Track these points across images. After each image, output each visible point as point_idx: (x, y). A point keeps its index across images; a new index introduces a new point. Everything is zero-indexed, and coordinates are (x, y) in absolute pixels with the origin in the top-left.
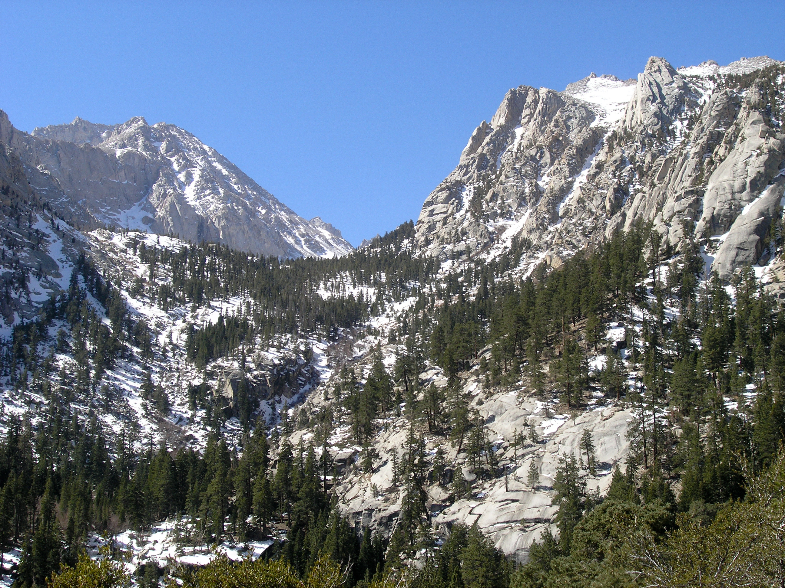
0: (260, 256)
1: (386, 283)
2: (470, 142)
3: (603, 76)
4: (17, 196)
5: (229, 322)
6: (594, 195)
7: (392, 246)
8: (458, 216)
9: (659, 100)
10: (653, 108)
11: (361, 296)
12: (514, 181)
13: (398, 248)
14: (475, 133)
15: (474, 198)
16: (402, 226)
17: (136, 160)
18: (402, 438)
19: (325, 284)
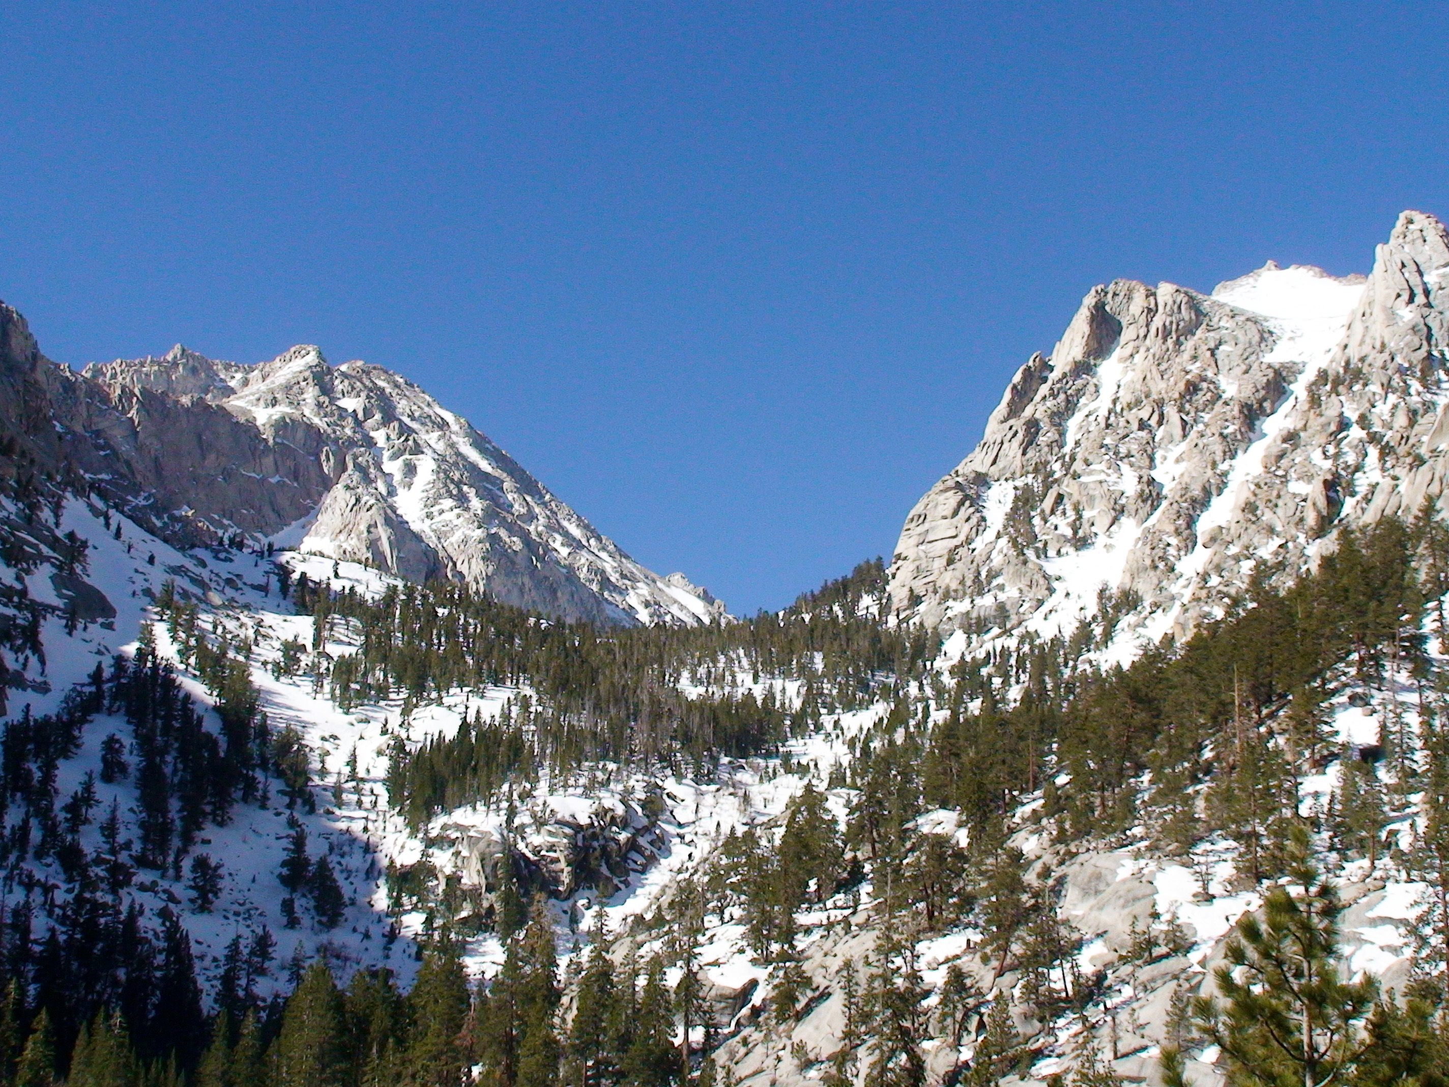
0: (553, 617)
1: (824, 675)
2: (1007, 396)
4: (32, 462)
5: (481, 736)
6: (1279, 496)
7: (836, 608)
8: (979, 544)
9: (1420, 299)
10: (1408, 314)
11: (770, 696)
12: (1101, 471)
13: (850, 611)
14: (1017, 378)
15: (1014, 509)
16: (858, 570)
17: (300, 434)
18: (866, 946)
19: (694, 673)
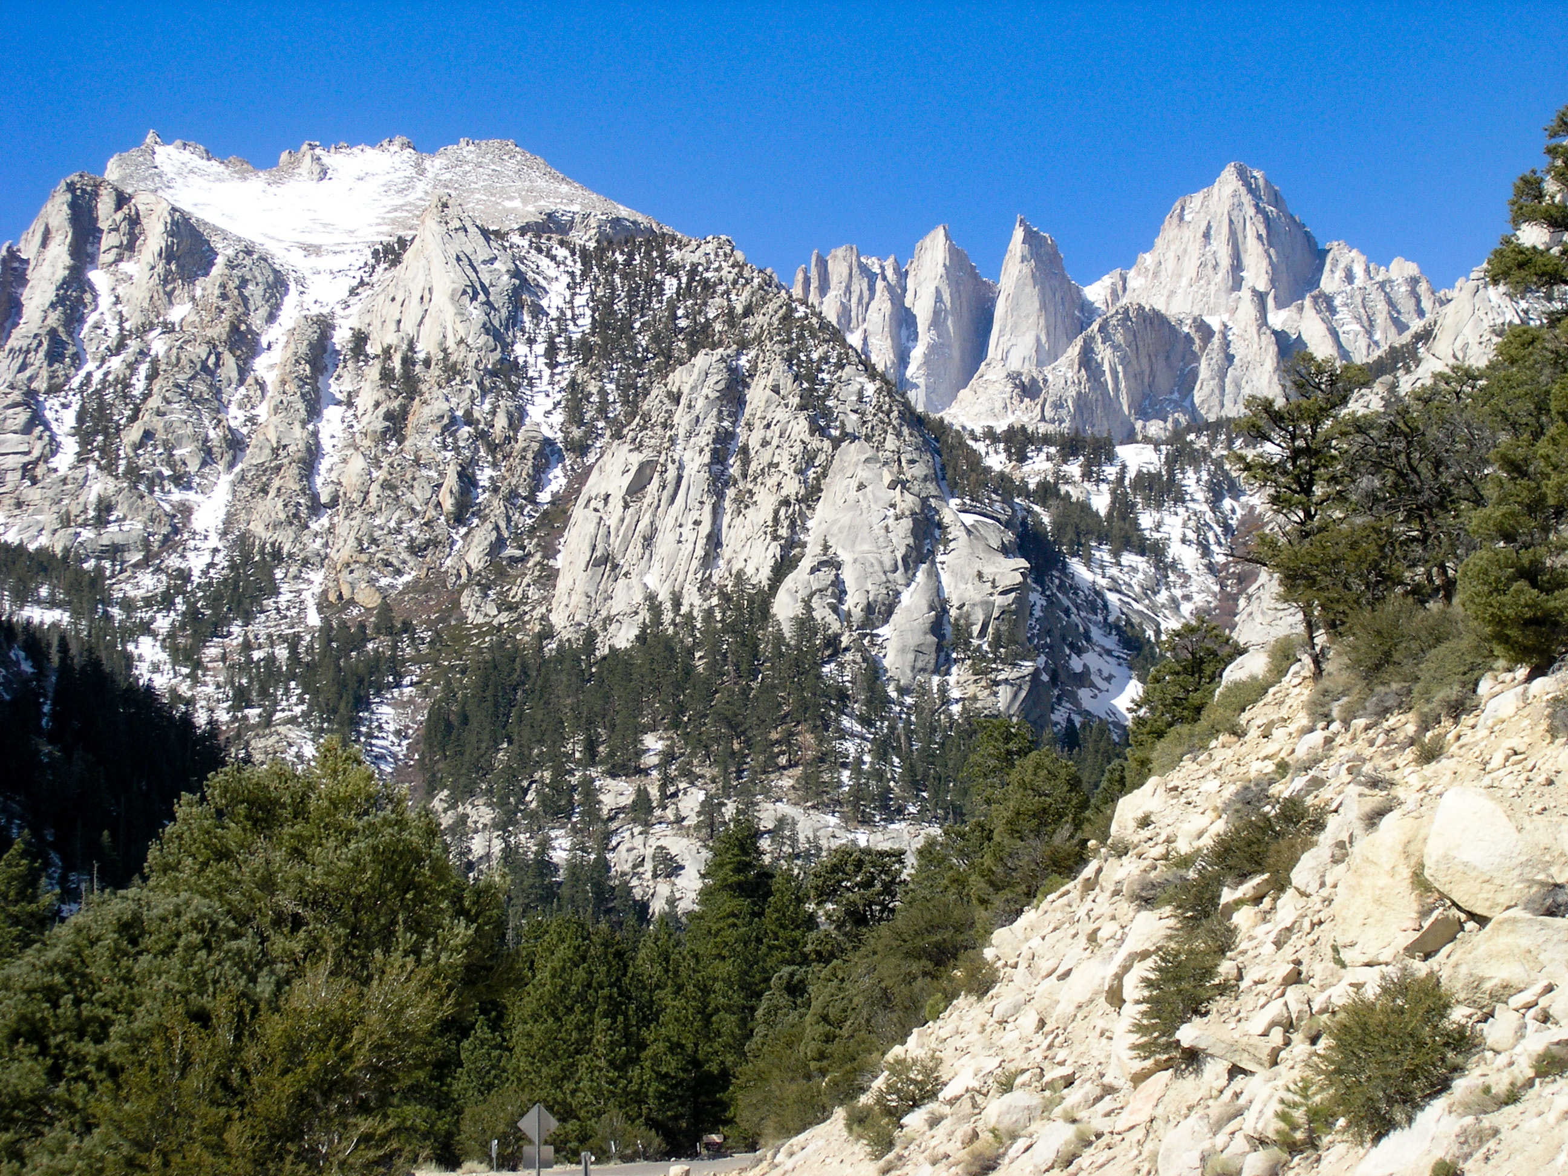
3: (178, 142)
6: (414, 479)
9: (482, 296)
10: (476, 312)
12: (182, 411)
15: (81, 431)
